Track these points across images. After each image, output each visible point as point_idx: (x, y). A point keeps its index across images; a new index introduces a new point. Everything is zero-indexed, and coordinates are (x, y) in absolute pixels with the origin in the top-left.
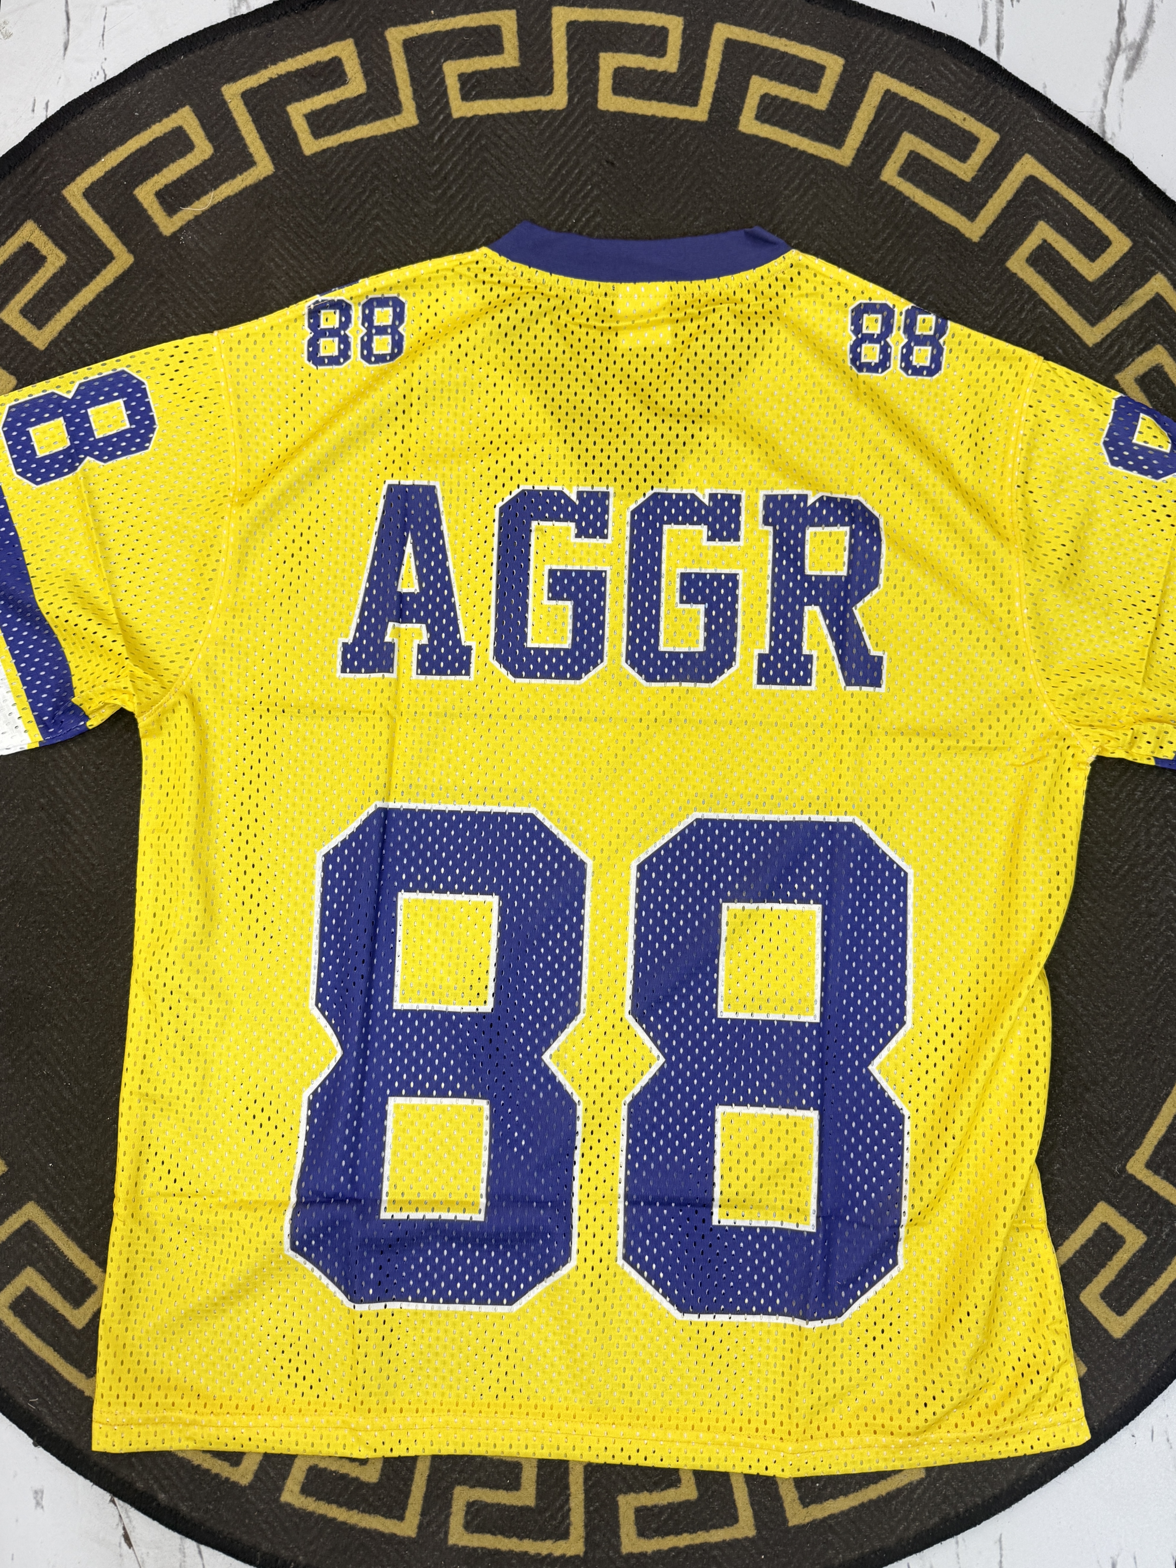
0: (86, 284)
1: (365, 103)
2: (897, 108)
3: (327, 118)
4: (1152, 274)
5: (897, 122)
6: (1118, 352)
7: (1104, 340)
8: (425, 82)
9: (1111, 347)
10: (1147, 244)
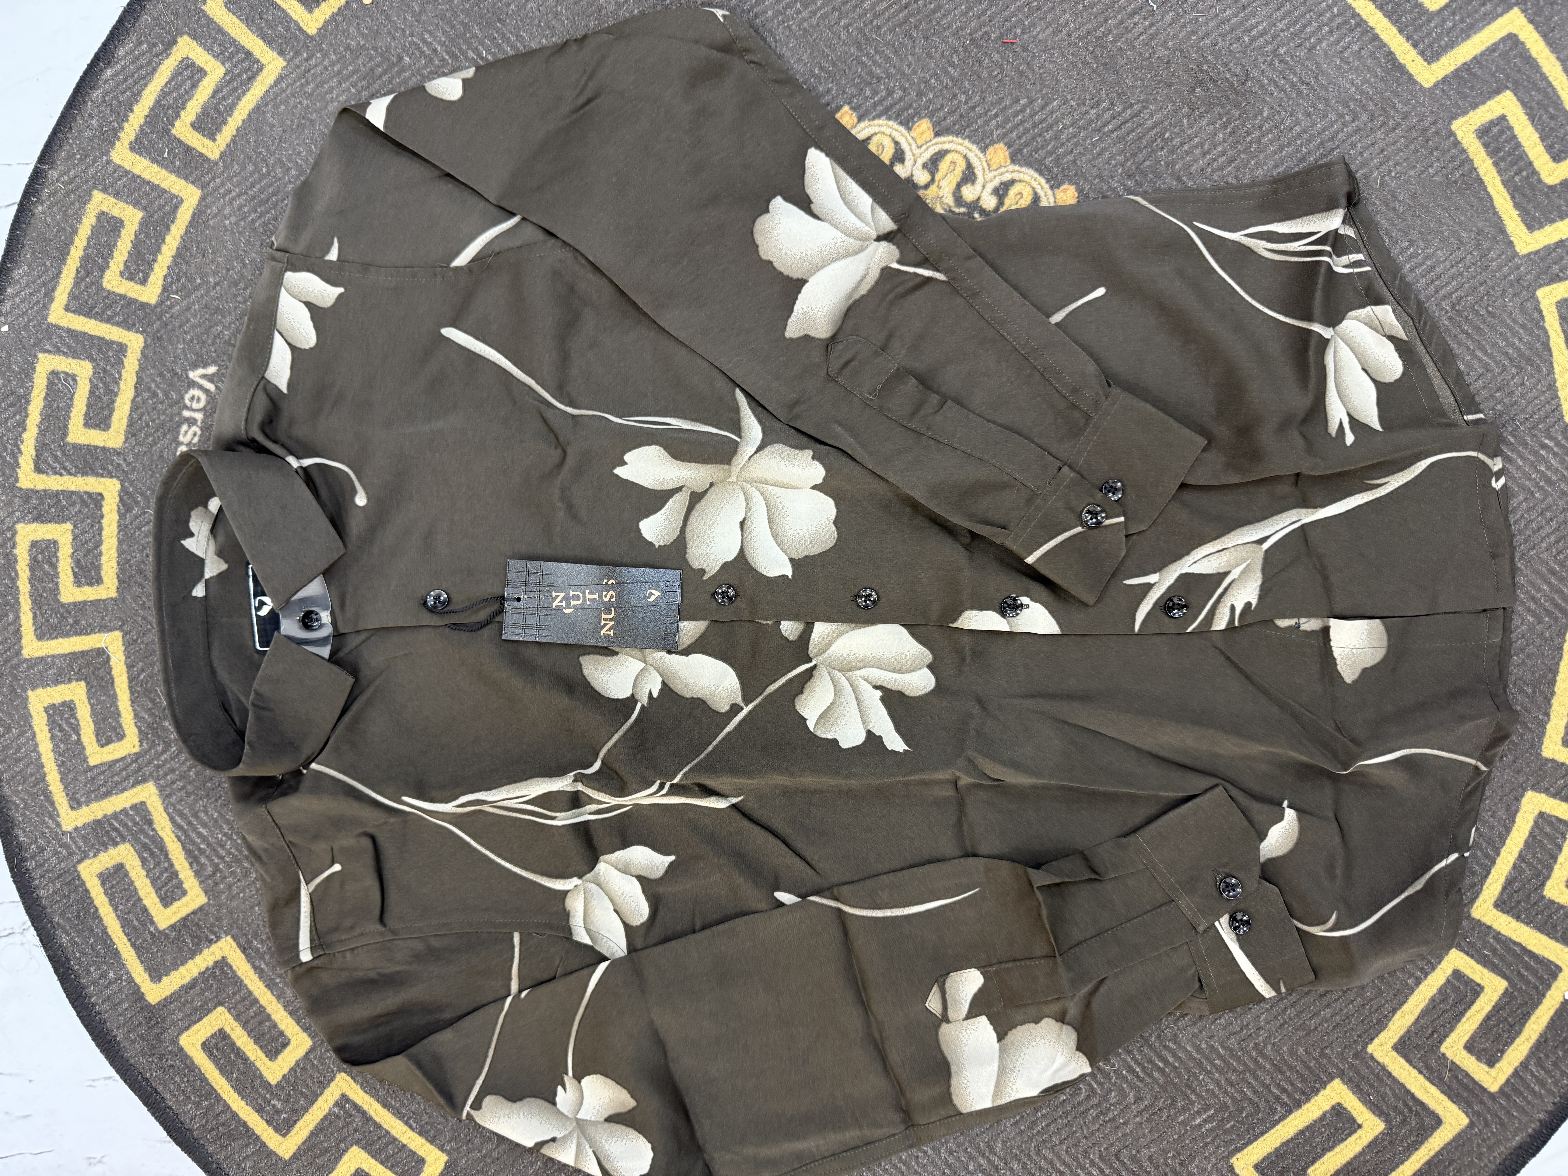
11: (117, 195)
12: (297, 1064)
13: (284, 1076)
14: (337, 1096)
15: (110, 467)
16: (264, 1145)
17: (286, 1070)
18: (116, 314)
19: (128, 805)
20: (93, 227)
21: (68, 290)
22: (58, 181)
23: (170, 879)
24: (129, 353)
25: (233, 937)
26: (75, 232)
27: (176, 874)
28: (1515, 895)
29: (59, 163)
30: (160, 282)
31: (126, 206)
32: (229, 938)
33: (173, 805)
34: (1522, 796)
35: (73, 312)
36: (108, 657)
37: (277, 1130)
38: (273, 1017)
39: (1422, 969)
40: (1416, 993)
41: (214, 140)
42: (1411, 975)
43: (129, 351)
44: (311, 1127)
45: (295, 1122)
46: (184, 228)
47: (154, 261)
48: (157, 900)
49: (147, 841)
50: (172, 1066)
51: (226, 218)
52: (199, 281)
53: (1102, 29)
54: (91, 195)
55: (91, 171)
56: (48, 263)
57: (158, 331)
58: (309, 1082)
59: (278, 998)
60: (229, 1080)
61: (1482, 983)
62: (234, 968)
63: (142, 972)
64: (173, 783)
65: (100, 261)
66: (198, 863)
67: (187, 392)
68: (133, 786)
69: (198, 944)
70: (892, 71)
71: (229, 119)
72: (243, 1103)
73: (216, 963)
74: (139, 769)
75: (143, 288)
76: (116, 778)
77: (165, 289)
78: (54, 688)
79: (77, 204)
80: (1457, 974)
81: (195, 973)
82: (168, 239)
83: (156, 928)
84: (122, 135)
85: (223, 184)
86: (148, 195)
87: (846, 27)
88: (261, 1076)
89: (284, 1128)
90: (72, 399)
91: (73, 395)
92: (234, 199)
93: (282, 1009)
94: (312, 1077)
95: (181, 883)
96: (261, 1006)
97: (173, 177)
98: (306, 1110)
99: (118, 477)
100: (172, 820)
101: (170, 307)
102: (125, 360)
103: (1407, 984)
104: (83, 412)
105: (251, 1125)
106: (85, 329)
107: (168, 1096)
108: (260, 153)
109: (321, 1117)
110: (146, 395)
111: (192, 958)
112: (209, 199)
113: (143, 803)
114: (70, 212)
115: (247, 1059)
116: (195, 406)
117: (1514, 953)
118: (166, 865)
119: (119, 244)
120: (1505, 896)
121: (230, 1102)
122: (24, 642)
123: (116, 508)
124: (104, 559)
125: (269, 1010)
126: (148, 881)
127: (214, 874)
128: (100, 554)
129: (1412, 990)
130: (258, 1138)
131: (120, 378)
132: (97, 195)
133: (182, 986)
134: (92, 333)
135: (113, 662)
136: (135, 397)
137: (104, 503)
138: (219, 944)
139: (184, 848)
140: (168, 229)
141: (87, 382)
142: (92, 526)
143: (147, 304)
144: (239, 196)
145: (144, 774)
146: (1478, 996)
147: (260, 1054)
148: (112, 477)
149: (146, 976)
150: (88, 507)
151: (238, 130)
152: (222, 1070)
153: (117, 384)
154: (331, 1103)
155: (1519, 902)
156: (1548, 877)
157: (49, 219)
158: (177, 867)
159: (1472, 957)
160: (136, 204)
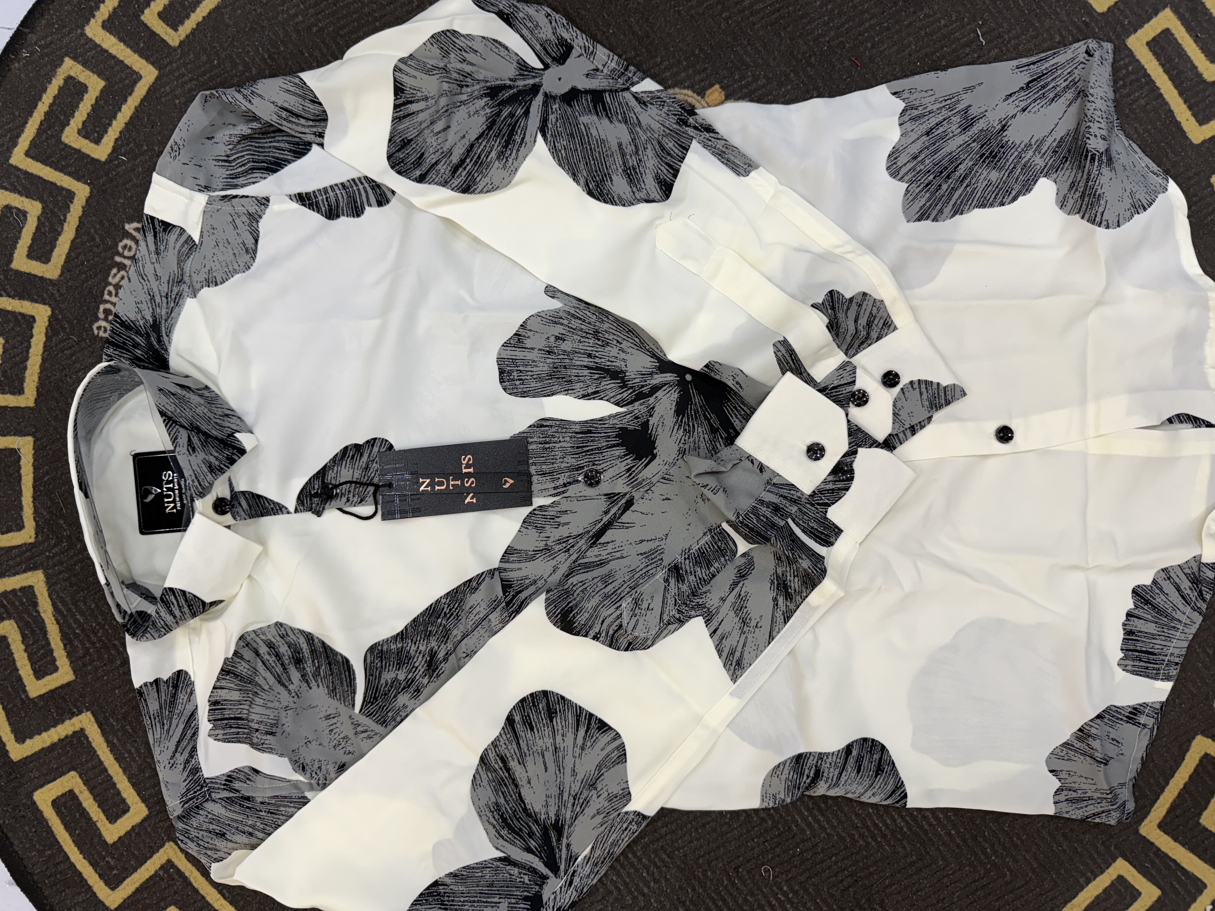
0: (1181, 94)
2: (1186, 890)
5: (1172, 887)
11: (85, 64)
12: (133, 828)
13: (120, 838)
14: (164, 861)
15: (45, 295)
16: (94, 894)
17: (122, 833)
18: (68, 166)
19: (18, 587)
20: (60, 88)
21: (31, 138)
22: (35, 44)
23: (44, 656)
24: (76, 200)
25: (93, 713)
26: (44, 90)
27: (52, 651)
28: (1176, 820)
29: (39, 29)
30: (112, 144)
31: (91, 74)
32: (89, 713)
33: (57, 593)
34: (1194, 738)
35: (32, 158)
36: (19, 458)
37: (107, 883)
38: (118, 786)
39: (1092, 872)
40: (1085, 890)
41: (176, 30)
42: (1083, 875)
43: (76, 198)
44: (137, 885)
45: (124, 879)
46: (139, 101)
47: (110, 124)
48: (31, 672)
49: (30, 620)
50: (24, 817)
51: (177, 98)
52: (145, 148)
53: (938, 54)
54: (63, 61)
55: (66, 40)
56: (17, 113)
57: (104, 185)
58: (141, 846)
59: (125, 771)
60: (71, 835)
61: (1140, 890)
62: (90, 739)
63: (9, 733)
64: (60, 573)
65: (62, 118)
66: (72, 645)
67: (121, 241)
68: (25, 571)
69: (62, 715)
70: (760, 61)
71: (192, 14)
72: (81, 856)
73: (75, 733)
74: (32, 557)
75: (96, 146)
76: (11, 562)
77: (115, 149)
79: (49, 67)
80: (1120, 878)
81: (55, 739)
82: (124, 108)
83: (27, 696)
84: (97, 14)
85: (178, 68)
86: (113, 68)
87: (727, 19)
88: (100, 835)
89: (113, 883)
90: (20, 232)
91: (22, 228)
92: (186, 83)
93: (126, 780)
94: (144, 842)
95: (54, 660)
96: (109, 775)
97: (136, 57)
98: (135, 870)
99: (50, 305)
100: (54, 605)
101: (118, 166)
102: (72, 206)
103: (1078, 881)
104: (28, 245)
105: (85, 876)
106: (41, 174)
107: (16, 842)
108: (215, 47)
109: (147, 877)
110: (85, 238)
111: (54, 726)
112: (165, 79)
113: (31, 587)
114: (42, 72)
115: (90, 819)
116: (126, 253)
117: (1169, 868)
118: (44, 643)
119: (80, 106)
120: (1168, 819)
121: (70, 855)
123: (44, 330)
124: (28, 373)
125: (115, 779)
126: (26, 655)
127: (84, 656)
128: (25, 368)
129: (1082, 888)
130: (90, 887)
131: (65, 221)
132: (68, 62)
133: (43, 749)
134: (46, 178)
135: (22, 463)
136: (75, 238)
137: (35, 325)
138: (80, 717)
139: (61, 631)
140: (125, 100)
141: (36, 219)
142: (22, 343)
143: (98, 161)
144: (191, 80)
145: (36, 563)
146: (1136, 900)
147: (102, 816)
148: (45, 304)
149: (12, 737)
150: (20, 326)
151: (198, 24)
152: (67, 827)
153: (62, 225)
154: (158, 866)
155: (1178, 826)
156: (1205, 808)
157: (23, 76)
158: (53, 646)
159: (1134, 867)
160: (100, 74)
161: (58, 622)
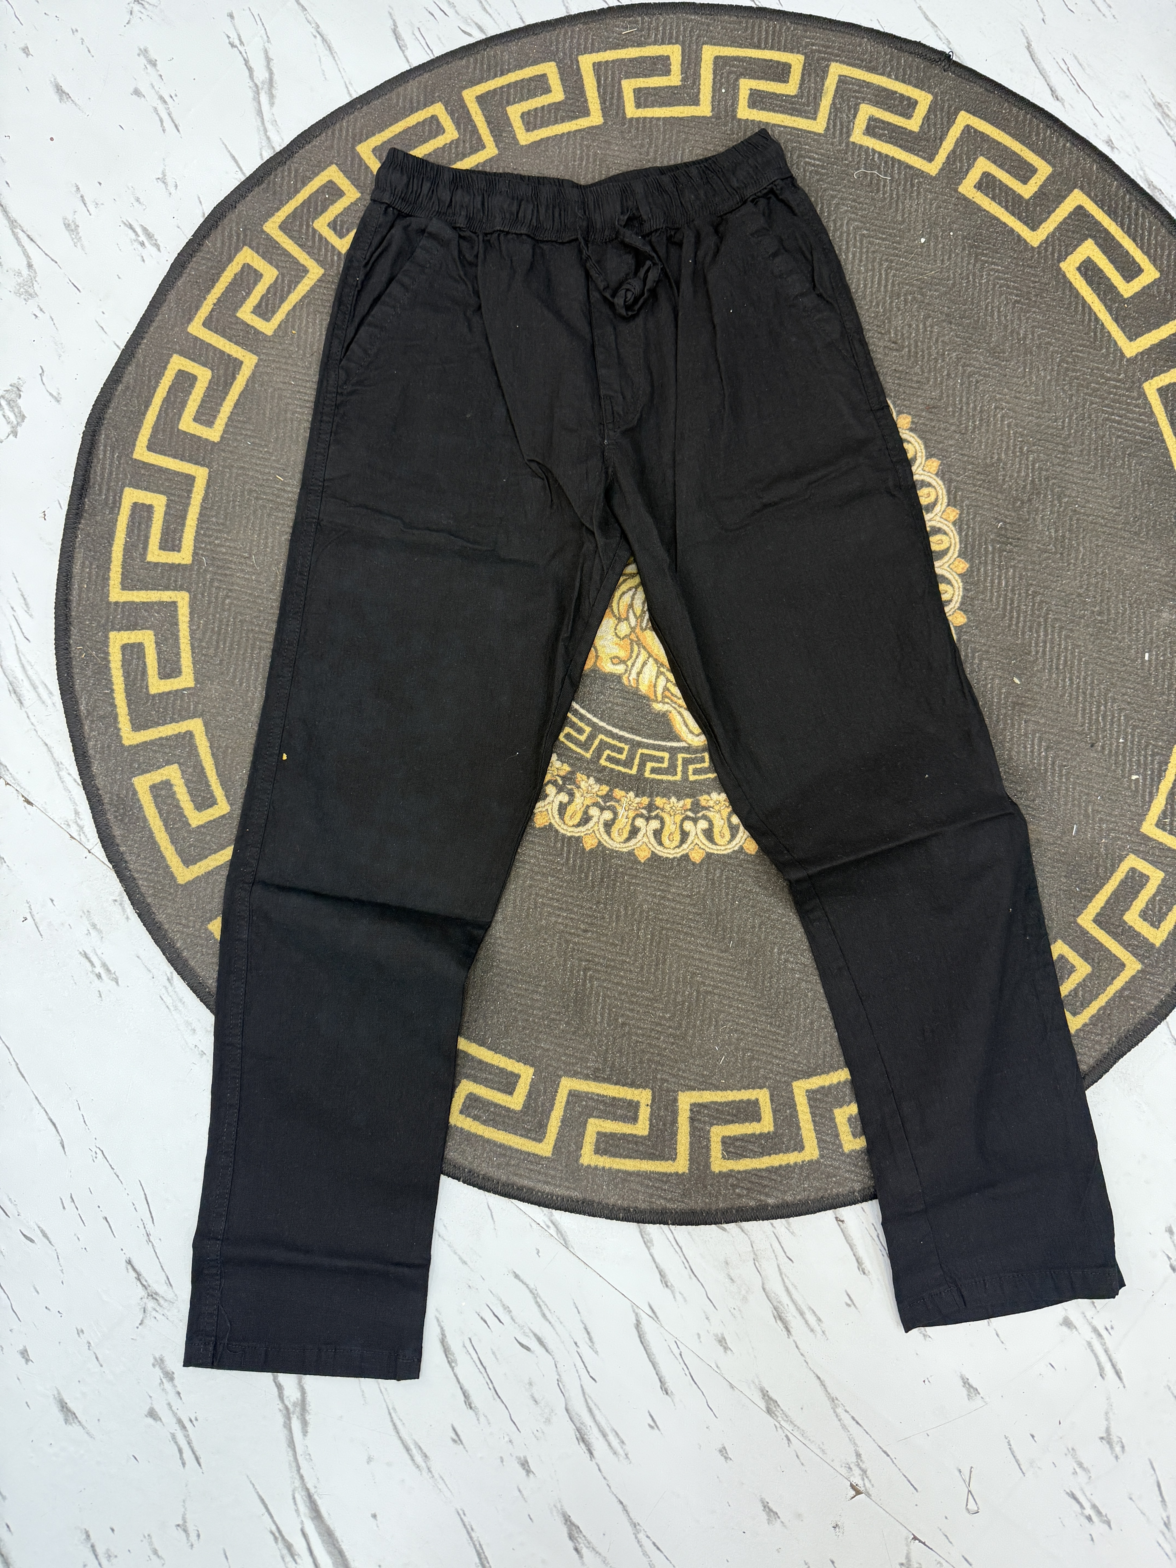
0: (188, 504)
1: (283, 281)
2: (606, 69)
3: (267, 305)
4: (828, 66)
5: (613, 79)
6: (841, 124)
7: (828, 123)
8: (310, 244)
9: (835, 126)
10: (812, 51)
11: (837, 1136)
19: (1166, 834)
22: (858, 1180)
28: (577, 111)
29: (848, 1189)
31: (838, 1122)
33: (1143, 808)
34: (526, 146)
36: (1097, 915)
40: (664, 117)
41: (757, 1100)
42: (658, 125)
46: (821, 1077)
51: (795, 1055)
54: (849, 1151)
55: (836, 1163)
61: (632, 91)
64: (1131, 818)
66: (1160, 767)
68: (1153, 840)
71: (738, 1100)
74: (1141, 844)
78: (1143, 933)
79: (862, 1156)
80: (638, 105)
84: (800, 1161)
85: (778, 1073)
86: (821, 1115)
92: (781, 1059)
97: (799, 1108)
100: (1151, 802)
103: (664, 123)
112: (793, 1074)
113: (1154, 827)
117: (605, 90)
120: (581, 115)
122: (1133, 973)
127: (1158, 754)
135: (1097, 910)
139: (1159, 782)
140: (830, 1086)
144: (776, 1057)
145: (1142, 839)
151: (740, 1090)
155: (578, 106)
156: (555, 103)
159: (624, 106)
160: (833, 1119)
161: (1158, 789)
